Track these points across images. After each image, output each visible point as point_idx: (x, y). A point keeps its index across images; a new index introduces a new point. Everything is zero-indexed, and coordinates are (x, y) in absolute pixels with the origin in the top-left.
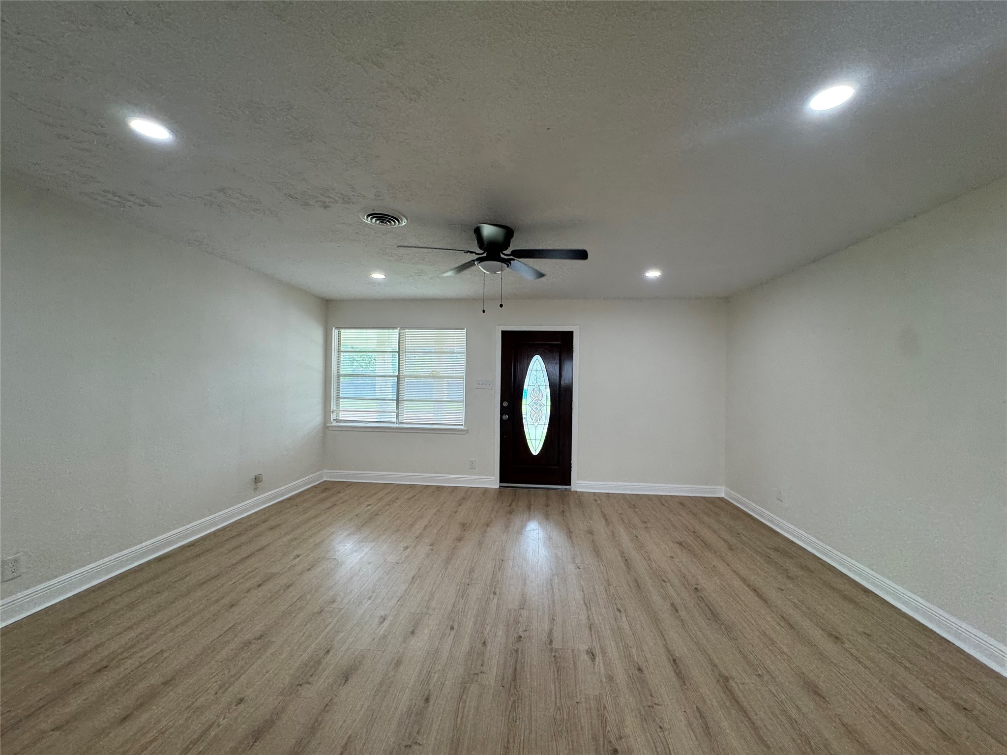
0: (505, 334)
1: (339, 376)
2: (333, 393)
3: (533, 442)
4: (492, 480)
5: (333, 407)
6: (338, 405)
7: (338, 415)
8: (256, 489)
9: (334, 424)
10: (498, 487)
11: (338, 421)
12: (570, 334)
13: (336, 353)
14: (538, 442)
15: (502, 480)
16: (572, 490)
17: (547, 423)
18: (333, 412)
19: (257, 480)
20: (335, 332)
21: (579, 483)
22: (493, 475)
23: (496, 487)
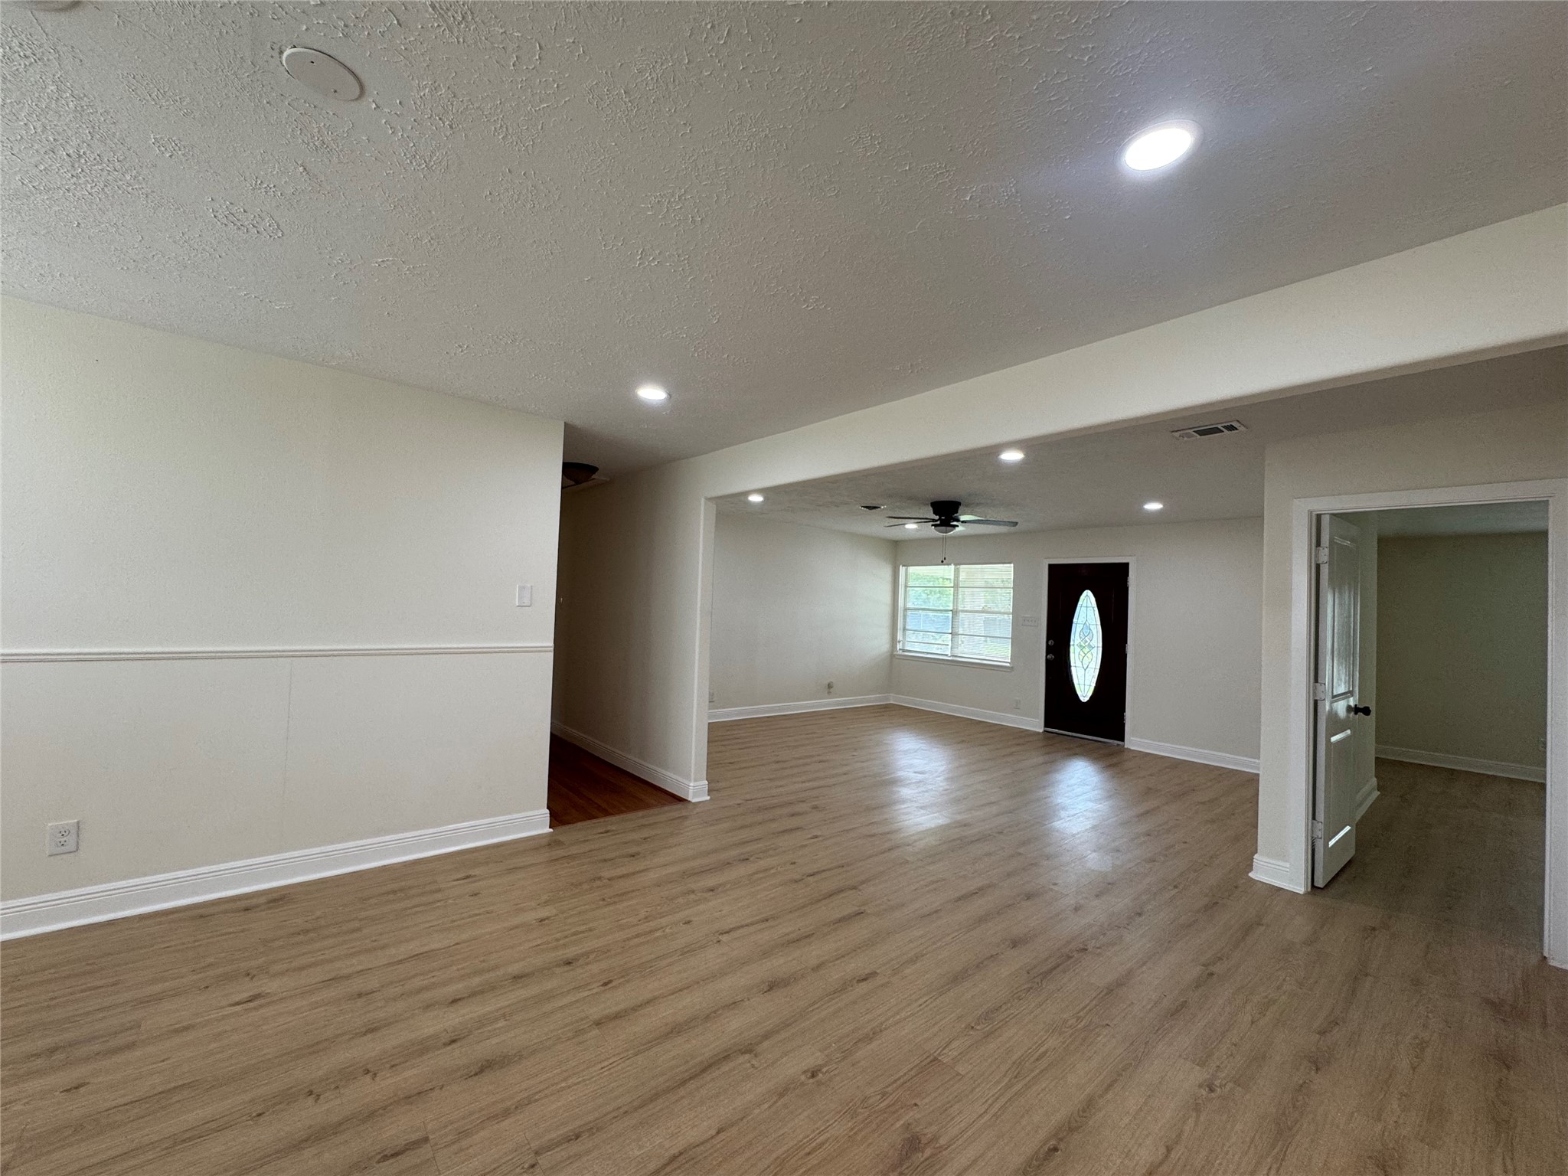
0: (1051, 567)
1: (906, 609)
2: (900, 625)
3: (1082, 687)
4: (1035, 723)
5: (900, 637)
6: (904, 635)
7: (903, 645)
8: (829, 693)
9: (901, 652)
10: (1041, 730)
11: (904, 651)
12: (1126, 565)
13: (903, 587)
14: (1087, 688)
15: (1047, 725)
16: (1126, 747)
17: (1098, 667)
18: (899, 642)
19: (830, 686)
20: (902, 569)
21: (1134, 740)
22: (1037, 718)
23: (1038, 730)
